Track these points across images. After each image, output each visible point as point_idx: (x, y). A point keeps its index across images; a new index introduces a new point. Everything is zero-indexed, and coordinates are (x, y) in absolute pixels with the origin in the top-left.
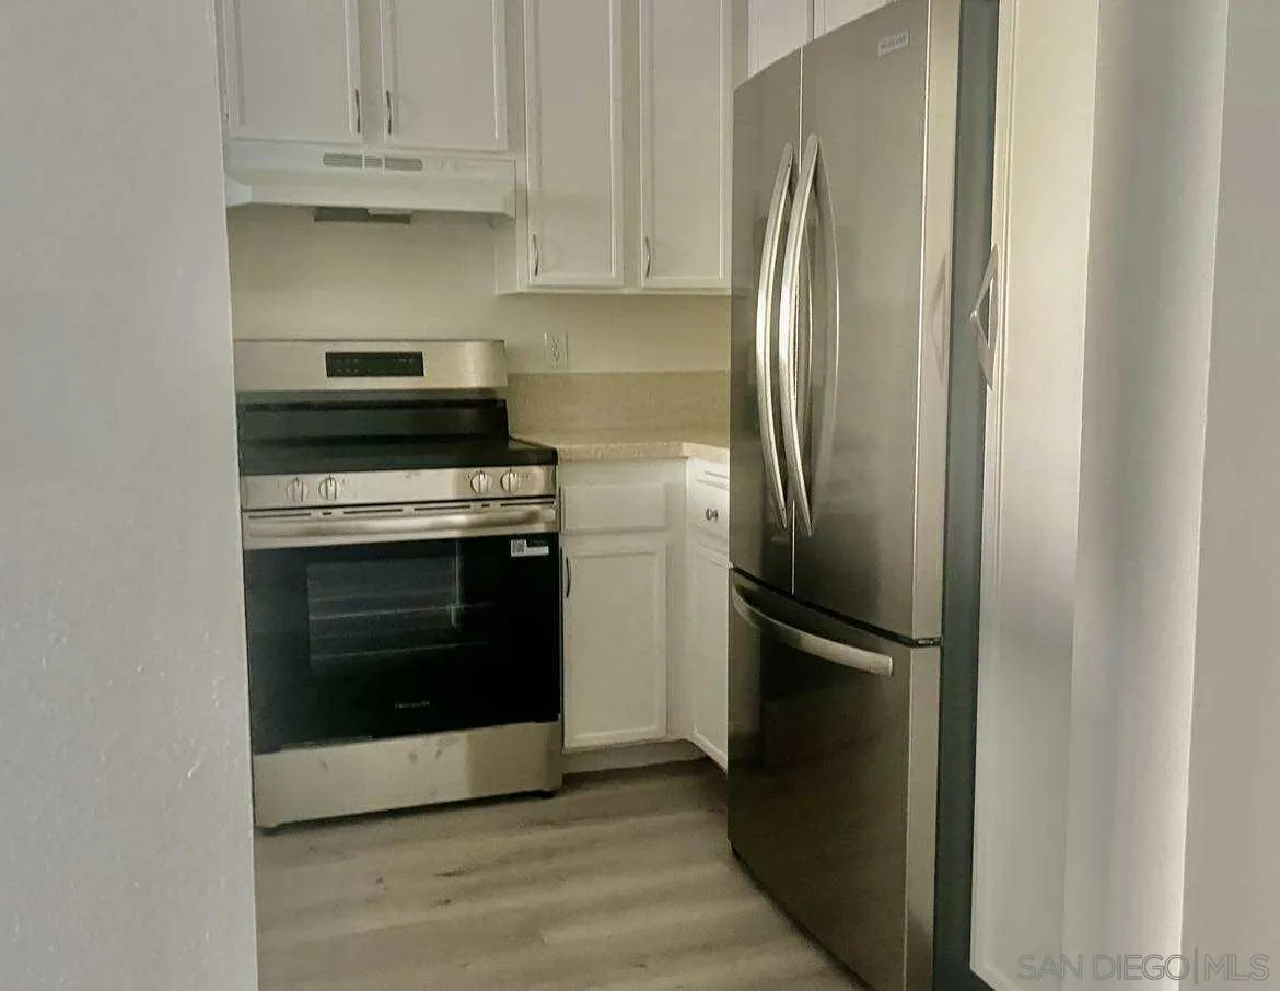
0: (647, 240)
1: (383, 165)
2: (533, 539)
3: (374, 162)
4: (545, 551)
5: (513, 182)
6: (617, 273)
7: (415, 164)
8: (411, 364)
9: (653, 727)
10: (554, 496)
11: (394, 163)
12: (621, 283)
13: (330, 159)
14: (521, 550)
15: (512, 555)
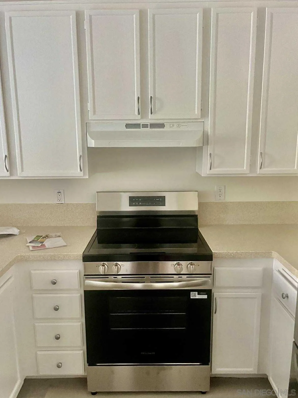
0: (261, 153)
1: (149, 126)
2: (200, 292)
3: (145, 126)
4: (205, 297)
5: (203, 130)
6: (246, 168)
7: (162, 126)
8: (161, 201)
9: (251, 369)
10: (210, 274)
11: (153, 126)
12: (248, 172)
13: (128, 126)
14: (195, 296)
15: (191, 298)
